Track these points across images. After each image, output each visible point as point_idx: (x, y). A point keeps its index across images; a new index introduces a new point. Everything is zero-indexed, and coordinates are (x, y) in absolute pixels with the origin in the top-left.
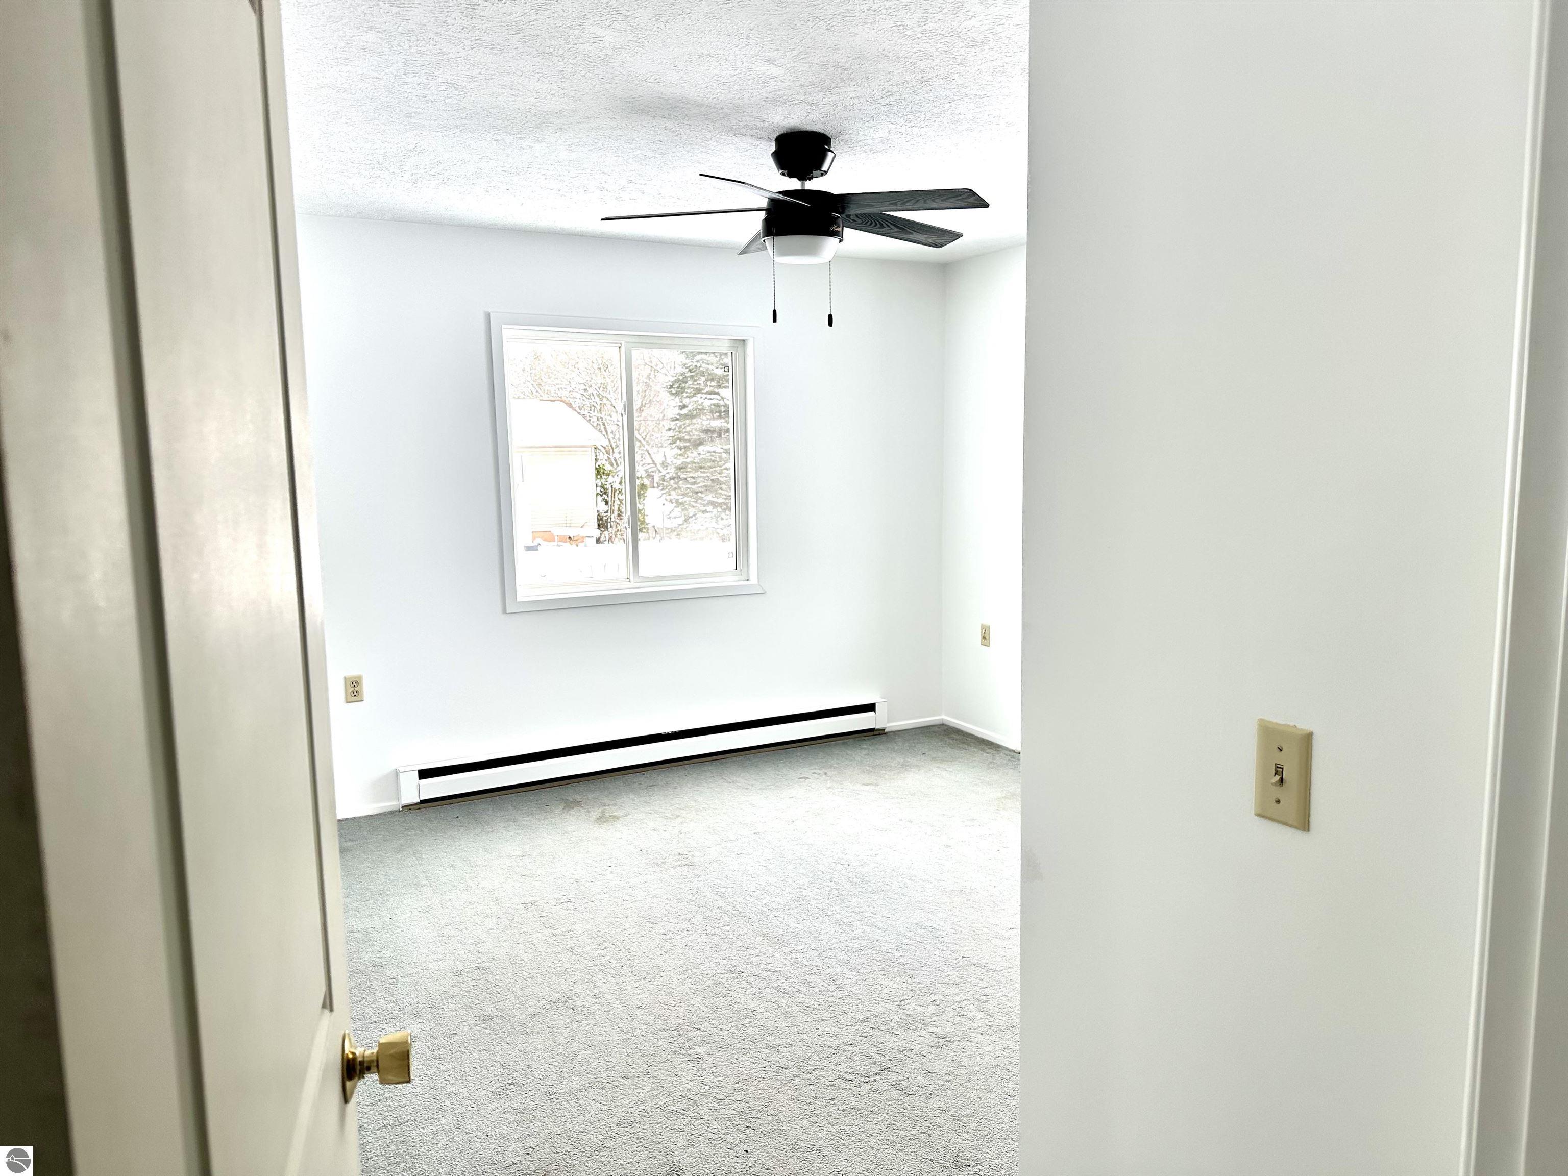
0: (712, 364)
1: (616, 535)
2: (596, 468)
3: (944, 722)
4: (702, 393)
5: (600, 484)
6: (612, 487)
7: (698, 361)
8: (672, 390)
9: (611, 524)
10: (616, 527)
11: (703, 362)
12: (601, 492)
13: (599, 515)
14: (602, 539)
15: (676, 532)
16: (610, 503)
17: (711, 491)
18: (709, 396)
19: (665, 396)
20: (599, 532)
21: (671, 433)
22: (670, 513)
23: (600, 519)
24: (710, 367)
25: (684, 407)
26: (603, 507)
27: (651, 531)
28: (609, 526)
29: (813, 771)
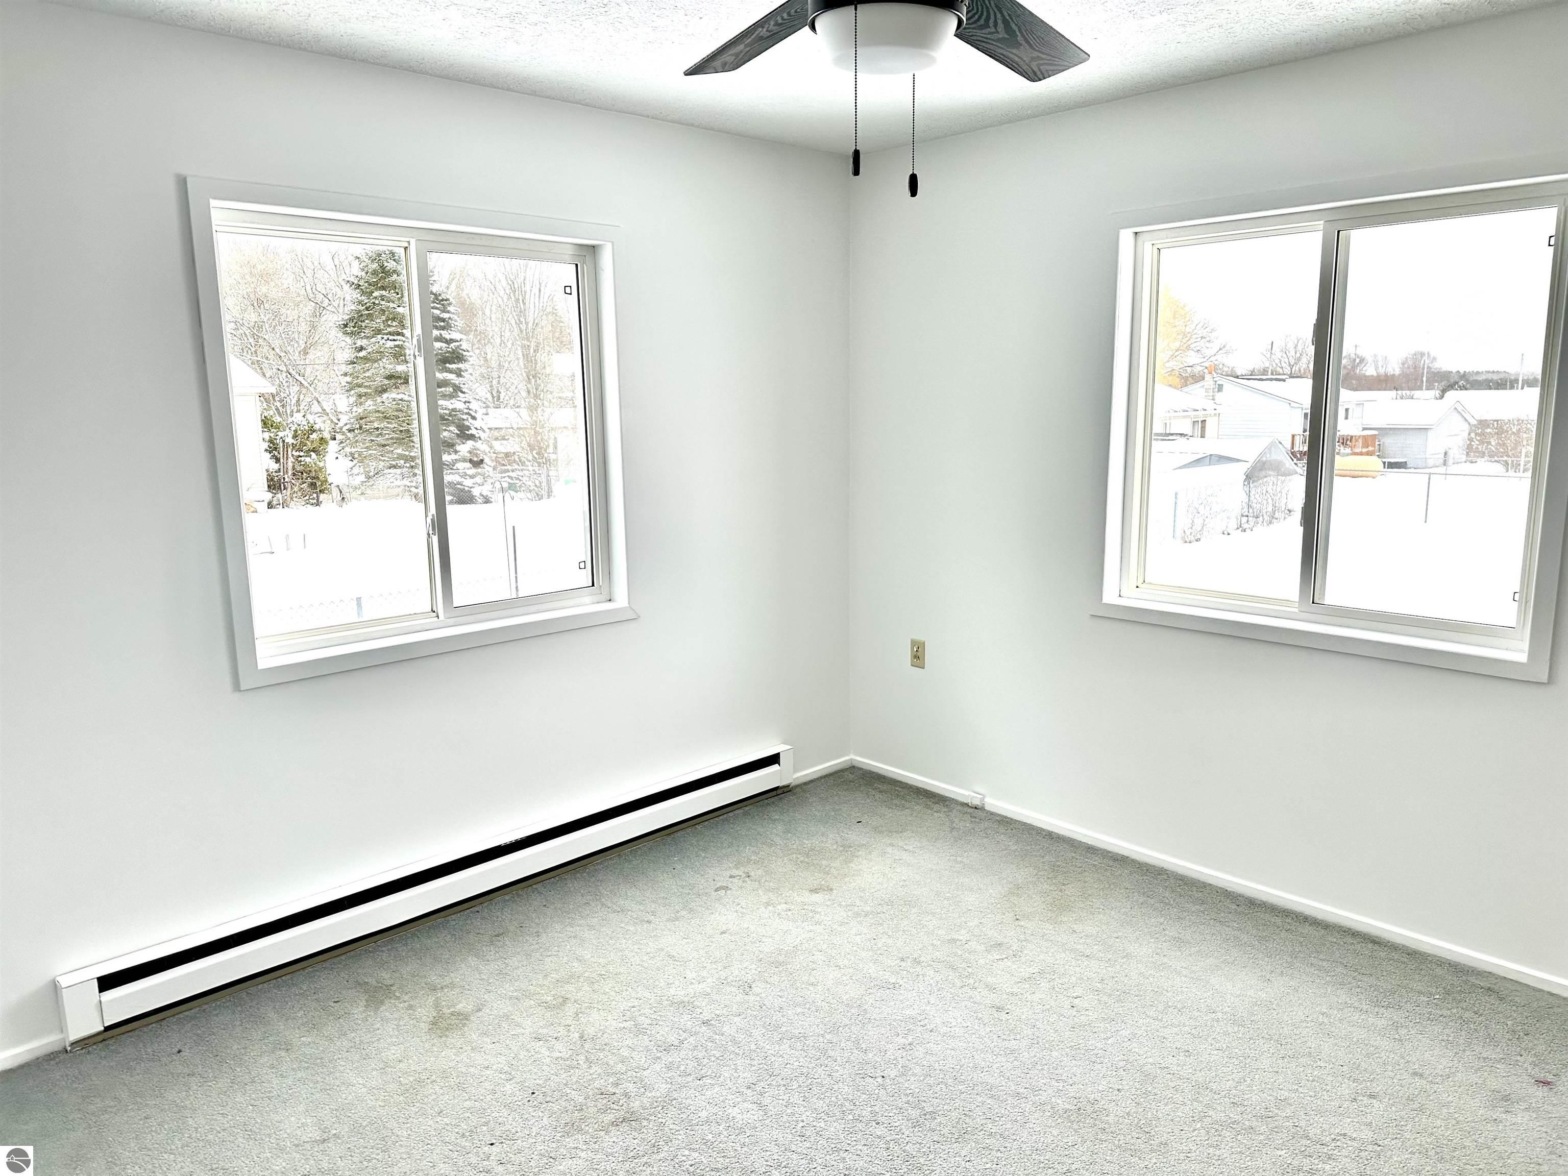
0: (393, 302)
1: (292, 498)
2: (262, 420)
3: (857, 765)
4: (384, 334)
5: (267, 438)
6: (284, 441)
7: (375, 298)
8: (347, 329)
9: (284, 486)
10: (292, 488)
11: (383, 300)
12: (270, 448)
13: (269, 475)
14: (275, 503)
15: (361, 490)
16: (282, 460)
17: (400, 444)
18: (391, 337)
19: (335, 335)
20: (271, 495)
21: (348, 379)
22: (352, 468)
23: (270, 479)
24: (392, 305)
25: (362, 349)
26: (274, 466)
27: (335, 492)
28: (283, 488)
29: (728, 873)
